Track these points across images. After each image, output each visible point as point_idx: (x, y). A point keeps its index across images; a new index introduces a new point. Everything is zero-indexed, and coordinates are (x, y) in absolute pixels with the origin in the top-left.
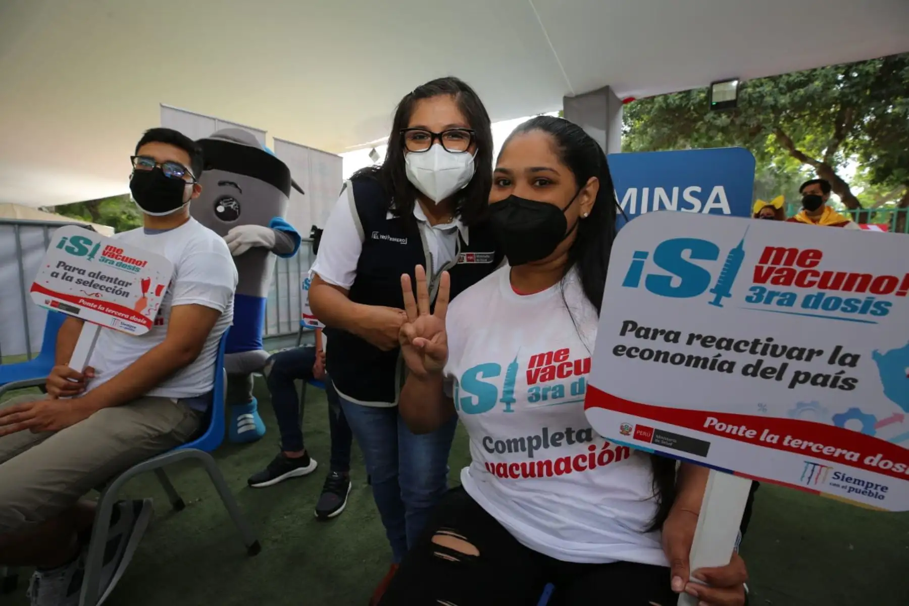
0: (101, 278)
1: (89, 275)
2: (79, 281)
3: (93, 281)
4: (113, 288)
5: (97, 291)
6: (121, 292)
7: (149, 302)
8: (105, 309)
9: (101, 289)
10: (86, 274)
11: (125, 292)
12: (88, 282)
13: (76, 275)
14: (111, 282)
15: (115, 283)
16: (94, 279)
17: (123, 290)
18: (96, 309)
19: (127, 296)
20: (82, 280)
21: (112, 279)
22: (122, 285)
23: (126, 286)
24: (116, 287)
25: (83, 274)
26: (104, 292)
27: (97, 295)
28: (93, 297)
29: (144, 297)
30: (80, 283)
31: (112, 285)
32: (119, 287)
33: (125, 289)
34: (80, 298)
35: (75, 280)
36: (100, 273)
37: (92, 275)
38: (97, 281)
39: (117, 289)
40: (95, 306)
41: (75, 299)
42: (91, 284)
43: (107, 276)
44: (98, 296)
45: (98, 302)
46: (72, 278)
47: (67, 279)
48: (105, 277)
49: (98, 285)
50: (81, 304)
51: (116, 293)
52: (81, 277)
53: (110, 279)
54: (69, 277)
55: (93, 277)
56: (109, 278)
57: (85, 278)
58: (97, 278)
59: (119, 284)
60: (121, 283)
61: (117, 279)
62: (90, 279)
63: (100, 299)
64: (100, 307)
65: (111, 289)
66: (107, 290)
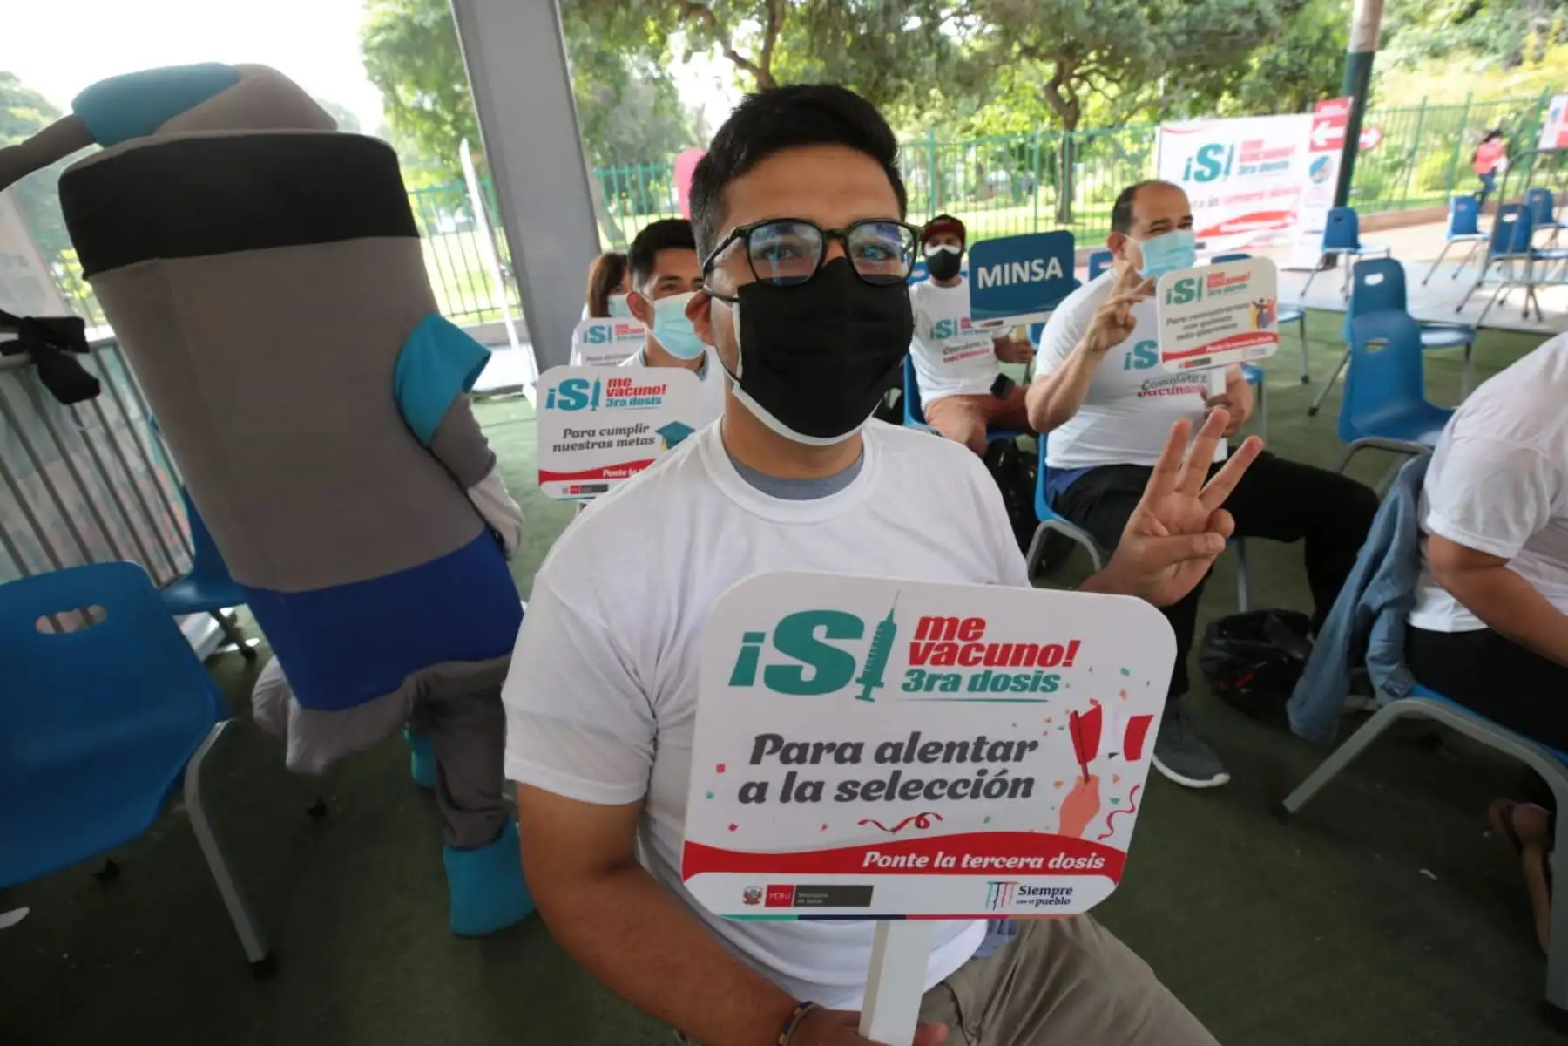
0: (924, 758)
1: (880, 758)
2: (847, 791)
3: (896, 775)
4: (973, 777)
5: (920, 805)
6: (1004, 784)
7: (1106, 790)
8: (959, 861)
9: (930, 795)
10: (868, 754)
11: (1017, 782)
12: (881, 784)
13: (830, 772)
14: (961, 759)
15: (976, 758)
16: (900, 766)
17: (1009, 777)
18: (929, 869)
19: (1026, 794)
20: (856, 784)
21: (964, 746)
22: (1005, 758)
23: (1019, 758)
24: (982, 772)
25: (855, 759)
26: (944, 805)
27: (921, 821)
28: (911, 833)
29: (1087, 778)
30: (853, 796)
31: (968, 770)
32: (994, 768)
33: (1015, 770)
34: (860, 852)
35: (830, 791)
36: (915, 737)
37: (889, 753)
38: (914, 771)
39: (987, 779)
40: (922, 862)
41: (848, 859)
42: (891, 789)
43: (944, 741)
44: (927, 824)
45: (927, 847)
46: (818, 787)
47: (800, 797)
48: (938, 746)
49: (919, 784)
50: (874, 869)
51: (988, 794)
52: (848, 772)
53: (955, 751)
54: (805, 785)
55: (894, 759)
56: (951, 746)
57: (867, 771)
58: (908, 759)
59: (992, 757)
60: (1000, 751)
61: (981, 741)
62: (884, 772)
63: (935, 830)
64: (941, 860)
65: (966, 783)
66: (953, 795)
